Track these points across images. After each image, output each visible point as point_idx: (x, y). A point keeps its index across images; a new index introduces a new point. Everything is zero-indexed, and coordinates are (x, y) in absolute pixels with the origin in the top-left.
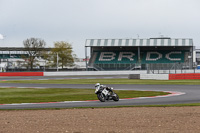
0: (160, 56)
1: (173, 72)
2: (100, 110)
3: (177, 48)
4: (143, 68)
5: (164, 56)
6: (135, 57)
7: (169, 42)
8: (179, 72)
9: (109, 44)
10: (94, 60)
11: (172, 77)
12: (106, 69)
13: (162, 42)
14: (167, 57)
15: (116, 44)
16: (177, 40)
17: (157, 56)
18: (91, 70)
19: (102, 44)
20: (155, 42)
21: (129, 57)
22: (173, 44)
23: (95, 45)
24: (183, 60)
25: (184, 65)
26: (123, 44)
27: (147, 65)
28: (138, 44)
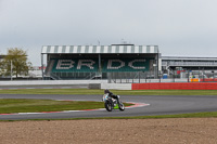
0: (123, 64)
1: (136, 81)
2: (57, 122)
3: (141, 56)
4: (104, 77)
5: (127, 64)
6: (96, 65)
7: (133, 49)
8: (143, 81)
9: (67, 51)
10: (50, 68)
11: (135, 86)
12: (64, 78)
13: (125, 49)
14: (130, 65)
15: (75, 51)
16: (141, 47)
17: (120, 64)
18: (48, 79)
19: (60, 51)
20: (117, 49)
21: (89, 65)
22: (137, 51)
23: (52, 51)
24: (148, 69)
25: (149, 74)
26: (83, 51)
27: (109, 74)
28: (98, 51)
